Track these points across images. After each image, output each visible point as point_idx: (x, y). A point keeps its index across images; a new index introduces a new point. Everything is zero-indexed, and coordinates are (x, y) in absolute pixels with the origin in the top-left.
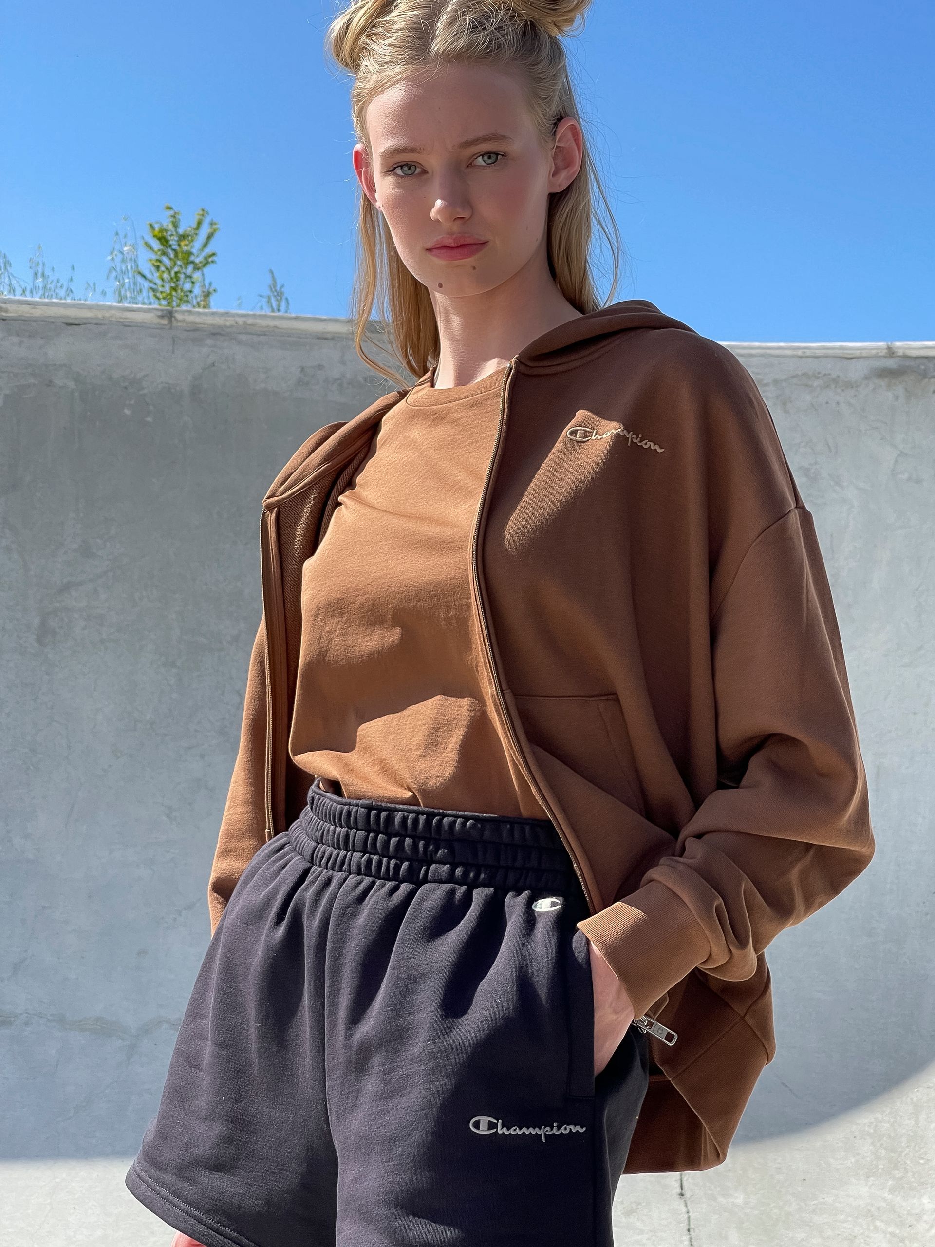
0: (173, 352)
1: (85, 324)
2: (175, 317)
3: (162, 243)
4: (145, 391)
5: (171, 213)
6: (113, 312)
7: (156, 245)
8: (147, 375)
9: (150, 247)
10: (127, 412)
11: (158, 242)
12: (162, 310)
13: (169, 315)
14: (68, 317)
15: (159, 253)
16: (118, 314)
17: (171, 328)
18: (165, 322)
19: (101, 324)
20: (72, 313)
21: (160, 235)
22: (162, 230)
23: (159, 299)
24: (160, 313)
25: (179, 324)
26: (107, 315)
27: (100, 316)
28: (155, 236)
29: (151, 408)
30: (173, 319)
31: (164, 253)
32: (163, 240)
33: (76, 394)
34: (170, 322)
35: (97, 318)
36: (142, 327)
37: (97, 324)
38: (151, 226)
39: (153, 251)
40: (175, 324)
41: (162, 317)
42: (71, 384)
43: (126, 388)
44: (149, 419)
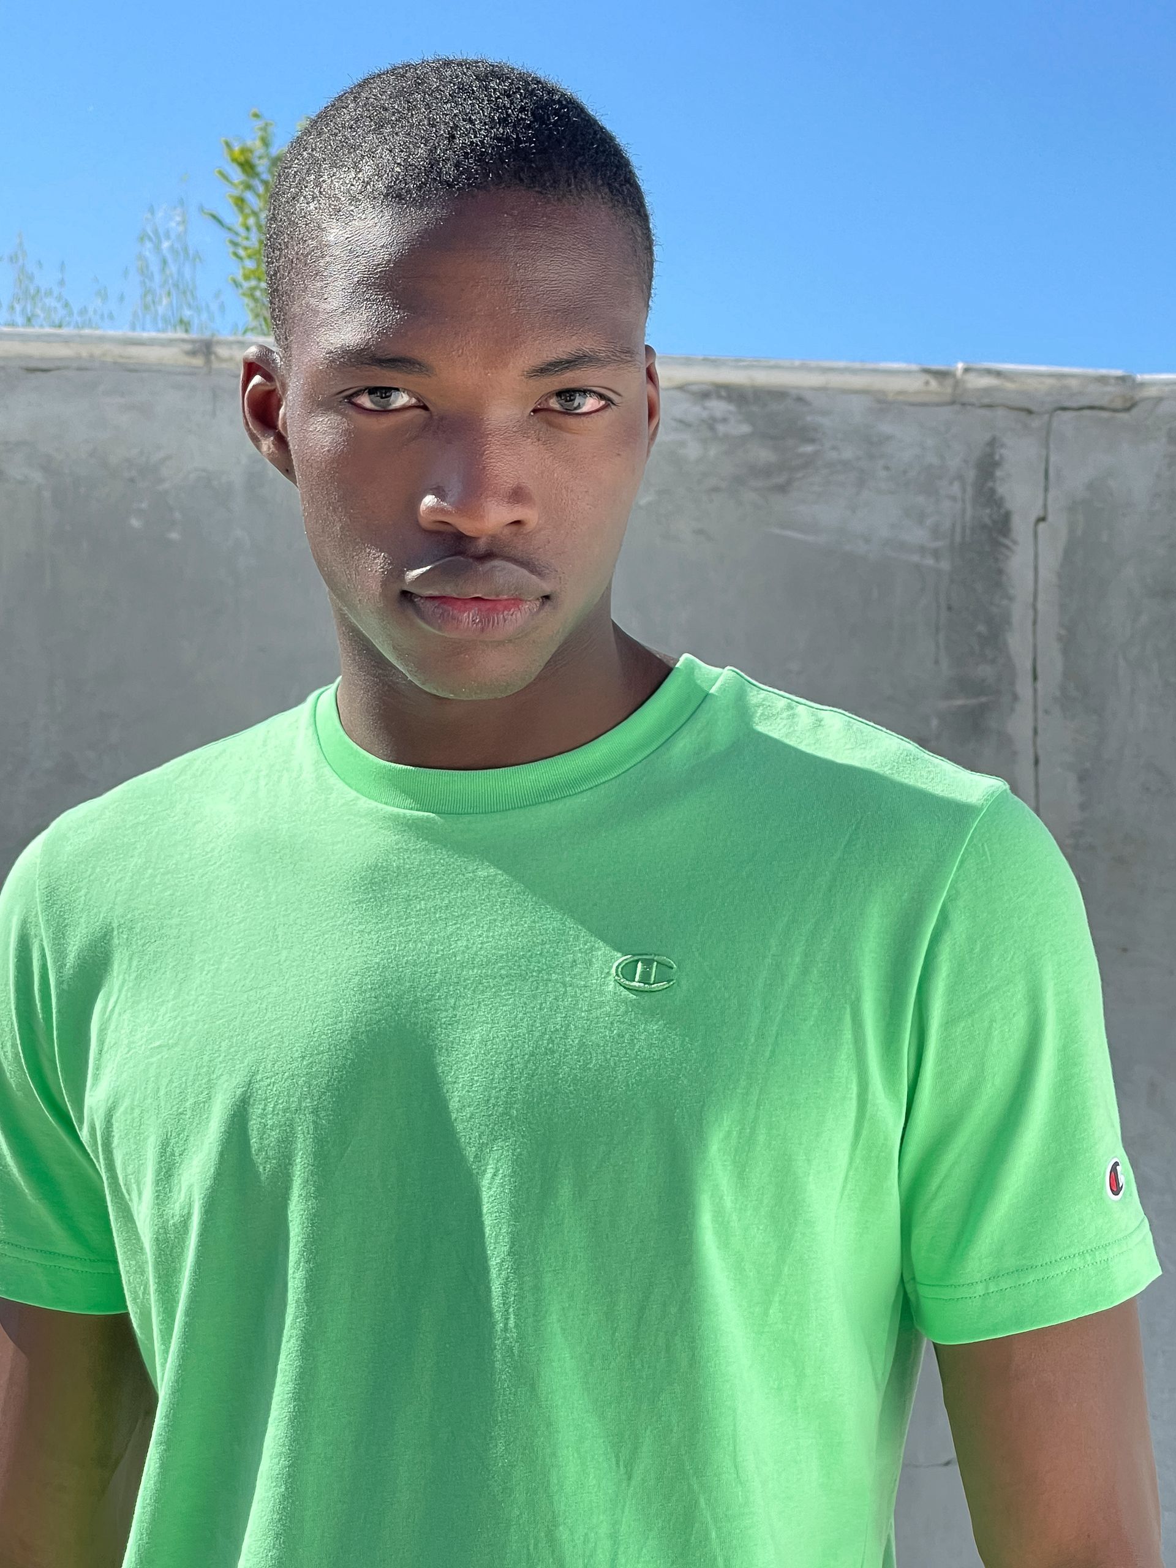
0: (214, 414)
1: (58, 369)
2: (215, 354)
3: (244, 171)
4: (167, 485)
5: (259, 123)
6: (107, 346)
7: (237, 175)
8: (169, 457)
9: (225, 176)
10: (135, 523)
11: (238, 170)
12: (193, 342)
13: (205, 350)
14: (30, 357)
15: (241, 187)
16: (117, 350)
17: (209, 373)
18: (198, 361)
19: (86, 369)
20: (36, 350)
21: (242, 159)
22: (243, 151)
23: (240, 258)
24: (188, 347)
25: (224, 365)
26: (97, 351)
27: (84, 354)
28: (234, 160)
29: (177, 515)
30: (213, 357)
31: (249, 187)
32: (247, 166)
33: (47, 494)
34: (208, 362)
35: (79, 358)
36: (159, 371)
37: (79, 369)
38: (228, 145)
39: (232, 183)
40: (215, 365)
41: (193, 353)
42: (38, 477)
43: (132, 480)
44: (174, 536)
